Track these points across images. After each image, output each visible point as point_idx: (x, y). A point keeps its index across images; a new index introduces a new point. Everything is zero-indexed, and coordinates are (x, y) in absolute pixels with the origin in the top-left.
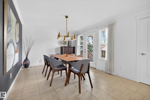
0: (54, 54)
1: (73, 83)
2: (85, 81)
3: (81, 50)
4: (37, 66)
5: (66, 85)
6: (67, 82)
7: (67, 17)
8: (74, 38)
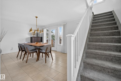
0: (26, 43)
1: (42, 60)
2: (49, 58)
3: (47, 39)
4: (9, 54)
5: (37, 61)
6: (38, 59)
7: (37, 17)
8: (42, 32)
